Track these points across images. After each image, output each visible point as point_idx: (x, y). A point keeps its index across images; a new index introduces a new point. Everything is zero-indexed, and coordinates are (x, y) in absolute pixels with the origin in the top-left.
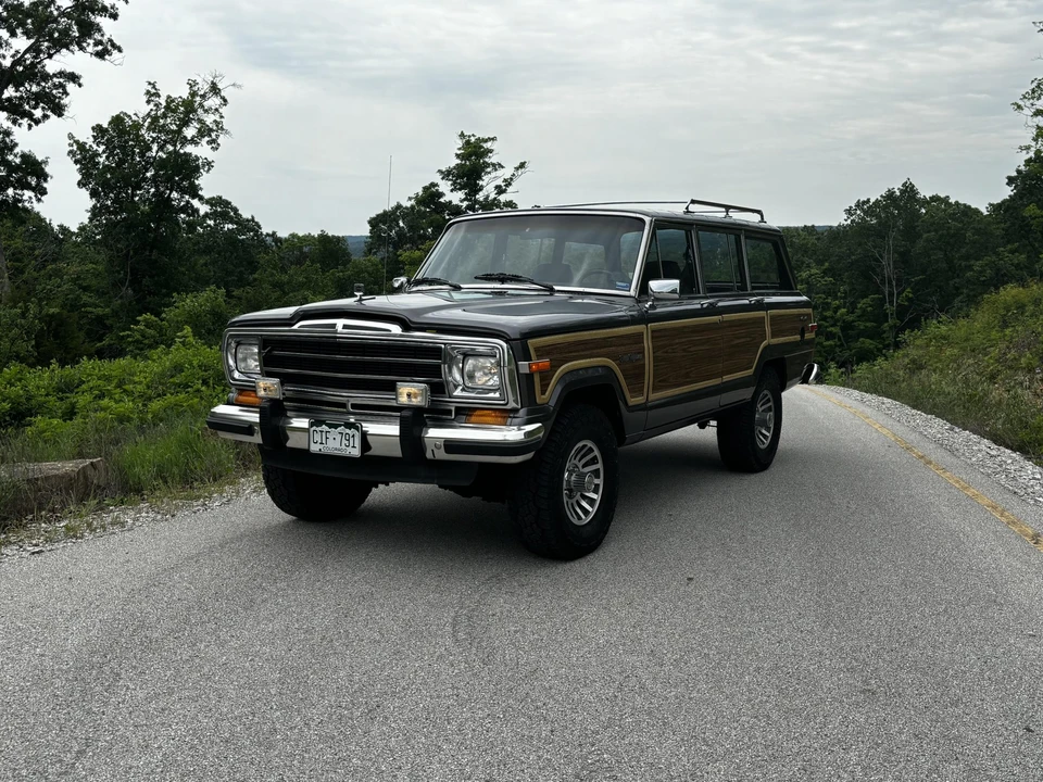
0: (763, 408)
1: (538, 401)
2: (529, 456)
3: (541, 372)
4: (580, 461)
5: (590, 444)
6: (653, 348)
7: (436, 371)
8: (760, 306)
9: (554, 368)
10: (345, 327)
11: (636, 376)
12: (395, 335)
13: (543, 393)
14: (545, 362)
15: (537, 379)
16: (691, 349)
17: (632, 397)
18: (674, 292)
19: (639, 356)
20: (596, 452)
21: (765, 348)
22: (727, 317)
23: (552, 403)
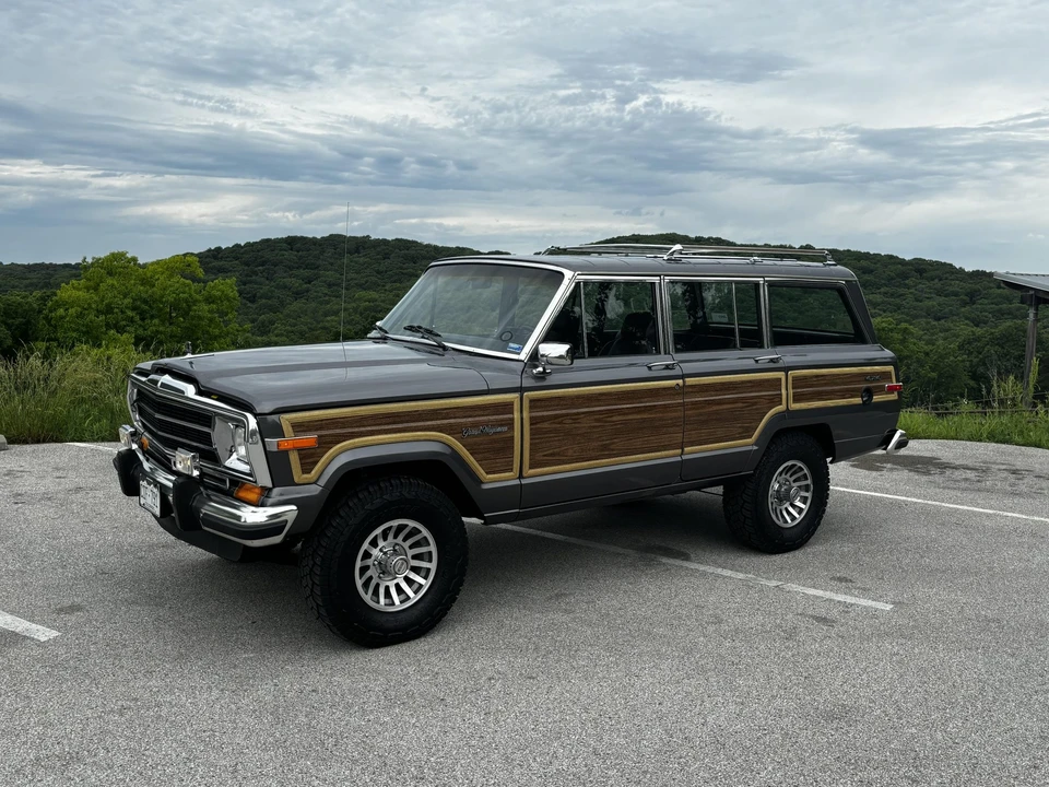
0: (794, 478)
1: (296, 480)
2: (277, 539)
3: (300, 450)
4: (405, 540)
5: (412, 524)
6: (531, 418)
7: (207, 439)
8: (774, 365)
9: (325, 443)
10: (163, 385)
11: (497, 451)
12: (187, 398)
13: (306, 469)
14: (310, 438)
15: (294, 458)
16: (614, 419)
17: (487, 473)
18: (561, 357)
19: (505, 429)
20: (425, 532)
21: (780, 415)
22: (690, 381)
23: (323, 482)
